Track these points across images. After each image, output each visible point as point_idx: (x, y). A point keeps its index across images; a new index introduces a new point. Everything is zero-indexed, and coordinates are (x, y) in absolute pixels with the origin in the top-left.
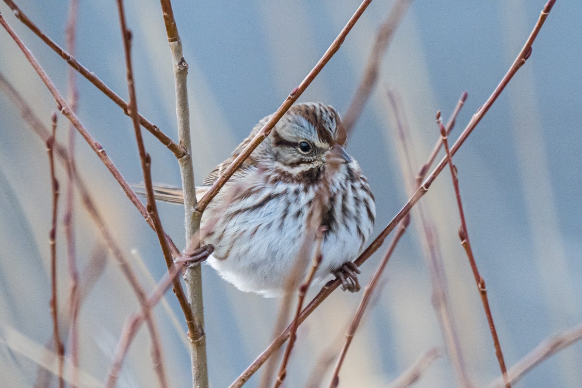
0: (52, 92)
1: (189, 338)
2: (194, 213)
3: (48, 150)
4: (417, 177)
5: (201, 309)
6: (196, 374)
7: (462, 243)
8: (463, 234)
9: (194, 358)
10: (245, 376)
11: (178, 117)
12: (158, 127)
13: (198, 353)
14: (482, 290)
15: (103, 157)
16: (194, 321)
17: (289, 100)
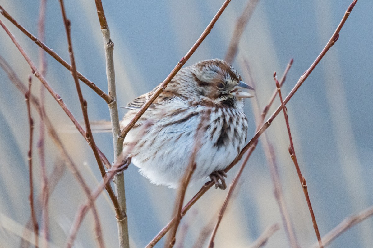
0: (28, 62)
1: (116, 218)
2: (119, 138)
3: (26, 100)
4: (262, 113)
5: (124, 200)
6: (122, 242)
7: (291, 156)
8: (291, 150)
9: (120, 231)
10: (153, 242)
11: (108, 77)
12: (95, 84)
13: (122, 228)
14: (304, 186)
15: (61, 103)
16: (119, 207)
17: (178, 66)
